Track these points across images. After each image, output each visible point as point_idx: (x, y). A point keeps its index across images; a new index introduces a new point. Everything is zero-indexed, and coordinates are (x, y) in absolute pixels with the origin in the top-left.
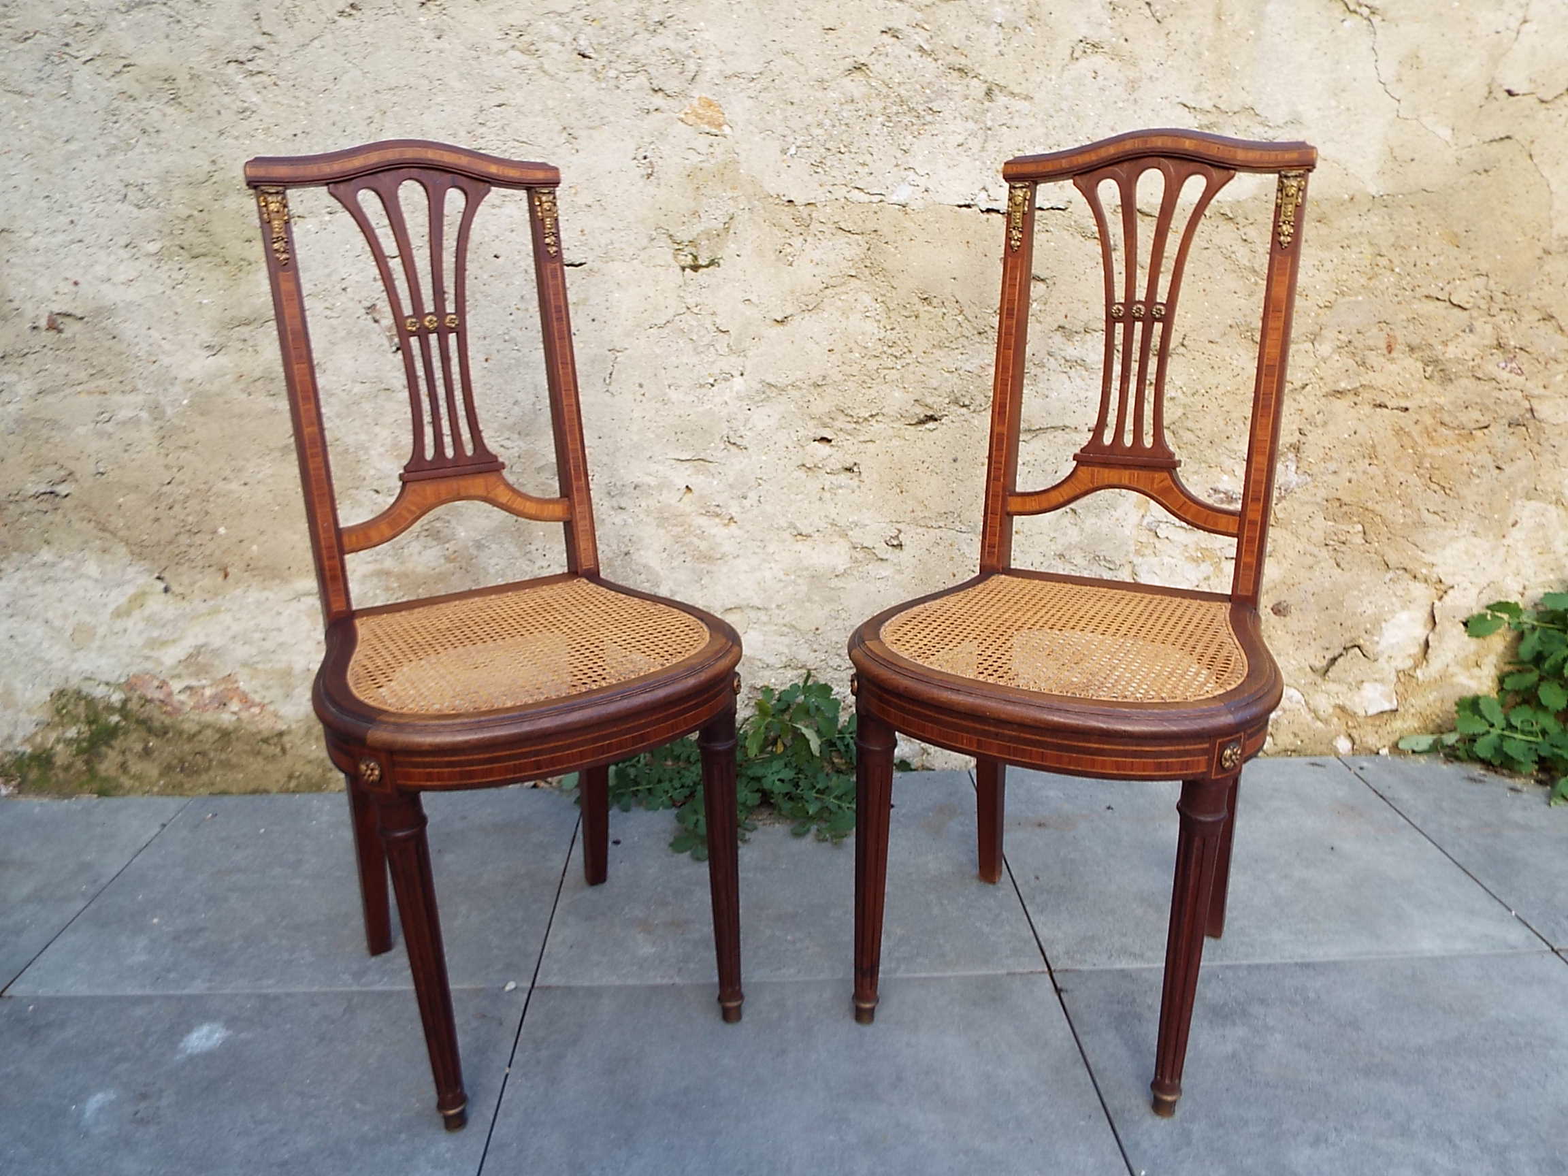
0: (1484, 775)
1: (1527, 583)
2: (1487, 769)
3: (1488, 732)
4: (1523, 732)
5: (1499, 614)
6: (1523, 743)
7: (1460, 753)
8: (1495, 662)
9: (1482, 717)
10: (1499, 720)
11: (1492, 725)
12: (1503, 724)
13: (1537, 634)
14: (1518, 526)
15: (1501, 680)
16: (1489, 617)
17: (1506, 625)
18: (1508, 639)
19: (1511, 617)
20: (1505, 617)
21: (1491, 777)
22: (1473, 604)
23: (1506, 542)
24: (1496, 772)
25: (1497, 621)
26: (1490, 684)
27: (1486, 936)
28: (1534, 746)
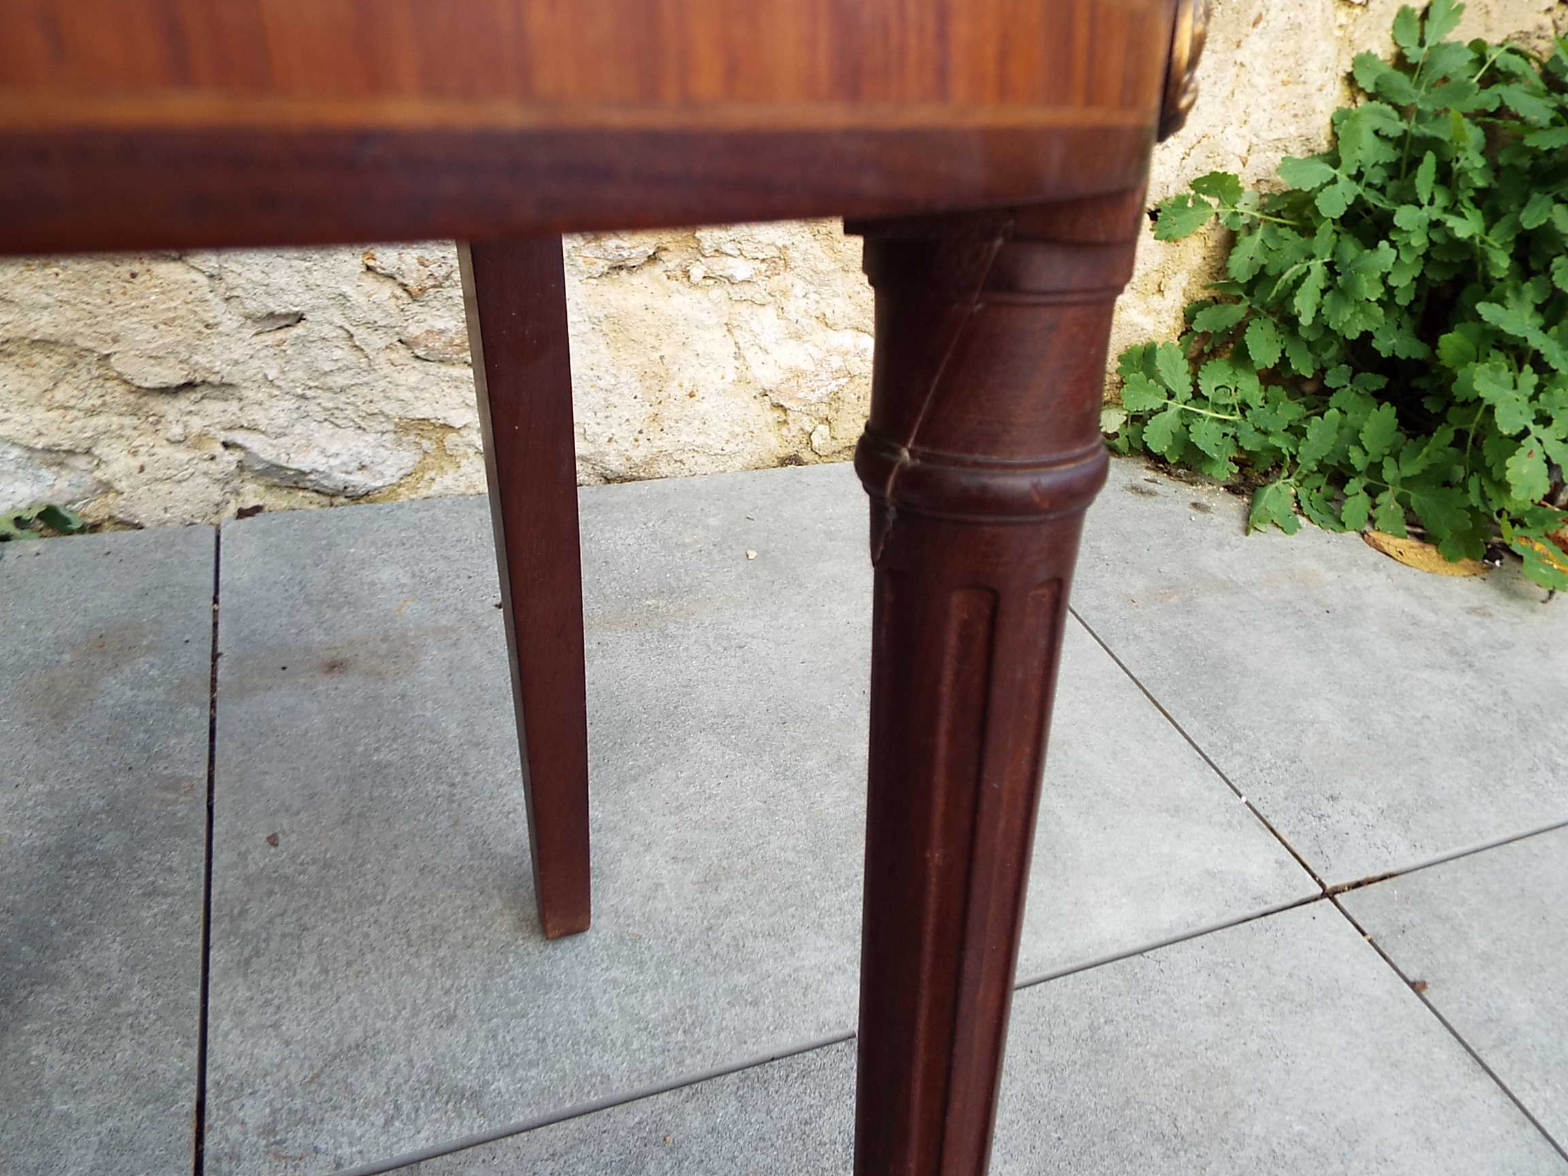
0: (1154, 481)
1: (1255, 140)
2: (1156, 469)
3: (1165, 408)
4: (1216, 407)
5: (1205, 198)
6: (1215, 425)
7: (1120, 443)
8: (1184, 284)
9: (1160, 381)
10: (1184, 389)
11: (1171, 396)
12: (1187, 391)
13: (1259, 234)
14: (1262, 25)
15: (1189, 317)
16: (1190, 204)
17: (1213, 218)
18: (1210, 244)
19: (1221, 203)
20: (1214, 202)
21: (1165, 485)
22: (1172, 177)
23: (1240, 55)
24: (1169, 474)
25: (1200, 211)
26: (1171, 322)
27: (1211, 874)
28: (1230, 431)
